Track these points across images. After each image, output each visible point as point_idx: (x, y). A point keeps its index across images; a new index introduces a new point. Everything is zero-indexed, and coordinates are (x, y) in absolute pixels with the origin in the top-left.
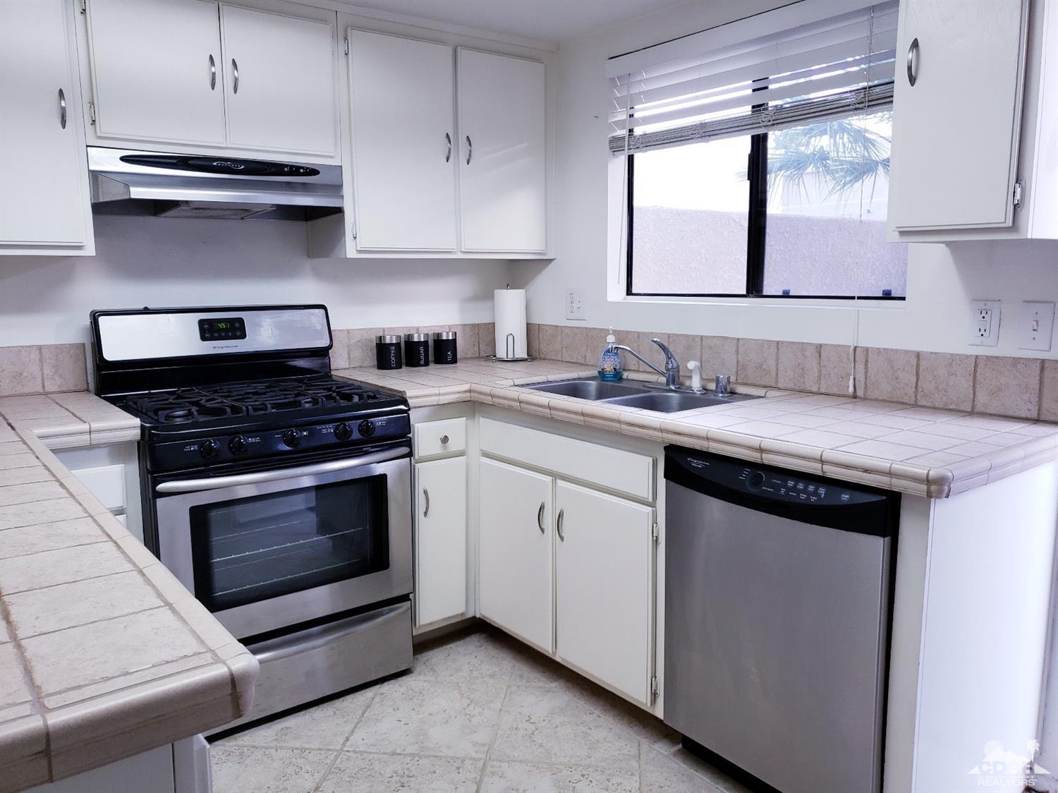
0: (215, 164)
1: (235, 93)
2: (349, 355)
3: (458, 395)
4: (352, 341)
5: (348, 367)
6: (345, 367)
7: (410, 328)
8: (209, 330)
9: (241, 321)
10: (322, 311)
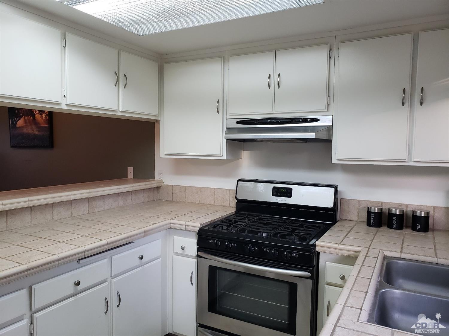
0: (268, 121)
1: (279, 88)
2: (358, 214)
3: (352, 253)
4: (361, 207)
5: (357, 220)
6: (355, 220)
7: (402, 204)
8: (277, 192)
9: (291, 189)
10: (333, 189)
